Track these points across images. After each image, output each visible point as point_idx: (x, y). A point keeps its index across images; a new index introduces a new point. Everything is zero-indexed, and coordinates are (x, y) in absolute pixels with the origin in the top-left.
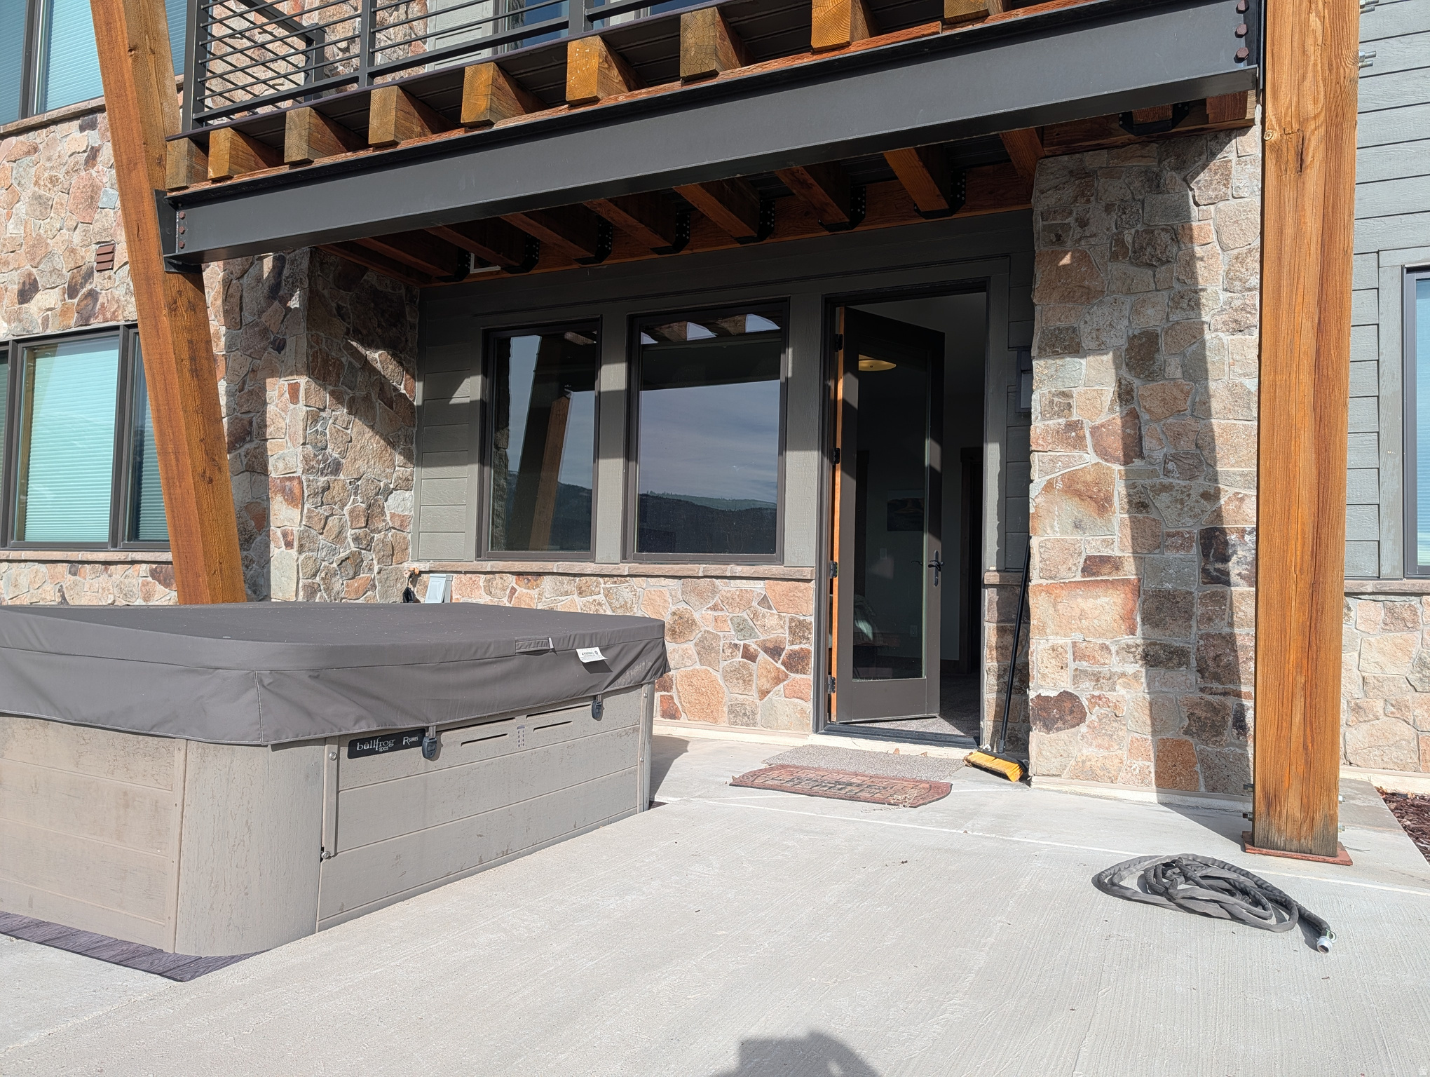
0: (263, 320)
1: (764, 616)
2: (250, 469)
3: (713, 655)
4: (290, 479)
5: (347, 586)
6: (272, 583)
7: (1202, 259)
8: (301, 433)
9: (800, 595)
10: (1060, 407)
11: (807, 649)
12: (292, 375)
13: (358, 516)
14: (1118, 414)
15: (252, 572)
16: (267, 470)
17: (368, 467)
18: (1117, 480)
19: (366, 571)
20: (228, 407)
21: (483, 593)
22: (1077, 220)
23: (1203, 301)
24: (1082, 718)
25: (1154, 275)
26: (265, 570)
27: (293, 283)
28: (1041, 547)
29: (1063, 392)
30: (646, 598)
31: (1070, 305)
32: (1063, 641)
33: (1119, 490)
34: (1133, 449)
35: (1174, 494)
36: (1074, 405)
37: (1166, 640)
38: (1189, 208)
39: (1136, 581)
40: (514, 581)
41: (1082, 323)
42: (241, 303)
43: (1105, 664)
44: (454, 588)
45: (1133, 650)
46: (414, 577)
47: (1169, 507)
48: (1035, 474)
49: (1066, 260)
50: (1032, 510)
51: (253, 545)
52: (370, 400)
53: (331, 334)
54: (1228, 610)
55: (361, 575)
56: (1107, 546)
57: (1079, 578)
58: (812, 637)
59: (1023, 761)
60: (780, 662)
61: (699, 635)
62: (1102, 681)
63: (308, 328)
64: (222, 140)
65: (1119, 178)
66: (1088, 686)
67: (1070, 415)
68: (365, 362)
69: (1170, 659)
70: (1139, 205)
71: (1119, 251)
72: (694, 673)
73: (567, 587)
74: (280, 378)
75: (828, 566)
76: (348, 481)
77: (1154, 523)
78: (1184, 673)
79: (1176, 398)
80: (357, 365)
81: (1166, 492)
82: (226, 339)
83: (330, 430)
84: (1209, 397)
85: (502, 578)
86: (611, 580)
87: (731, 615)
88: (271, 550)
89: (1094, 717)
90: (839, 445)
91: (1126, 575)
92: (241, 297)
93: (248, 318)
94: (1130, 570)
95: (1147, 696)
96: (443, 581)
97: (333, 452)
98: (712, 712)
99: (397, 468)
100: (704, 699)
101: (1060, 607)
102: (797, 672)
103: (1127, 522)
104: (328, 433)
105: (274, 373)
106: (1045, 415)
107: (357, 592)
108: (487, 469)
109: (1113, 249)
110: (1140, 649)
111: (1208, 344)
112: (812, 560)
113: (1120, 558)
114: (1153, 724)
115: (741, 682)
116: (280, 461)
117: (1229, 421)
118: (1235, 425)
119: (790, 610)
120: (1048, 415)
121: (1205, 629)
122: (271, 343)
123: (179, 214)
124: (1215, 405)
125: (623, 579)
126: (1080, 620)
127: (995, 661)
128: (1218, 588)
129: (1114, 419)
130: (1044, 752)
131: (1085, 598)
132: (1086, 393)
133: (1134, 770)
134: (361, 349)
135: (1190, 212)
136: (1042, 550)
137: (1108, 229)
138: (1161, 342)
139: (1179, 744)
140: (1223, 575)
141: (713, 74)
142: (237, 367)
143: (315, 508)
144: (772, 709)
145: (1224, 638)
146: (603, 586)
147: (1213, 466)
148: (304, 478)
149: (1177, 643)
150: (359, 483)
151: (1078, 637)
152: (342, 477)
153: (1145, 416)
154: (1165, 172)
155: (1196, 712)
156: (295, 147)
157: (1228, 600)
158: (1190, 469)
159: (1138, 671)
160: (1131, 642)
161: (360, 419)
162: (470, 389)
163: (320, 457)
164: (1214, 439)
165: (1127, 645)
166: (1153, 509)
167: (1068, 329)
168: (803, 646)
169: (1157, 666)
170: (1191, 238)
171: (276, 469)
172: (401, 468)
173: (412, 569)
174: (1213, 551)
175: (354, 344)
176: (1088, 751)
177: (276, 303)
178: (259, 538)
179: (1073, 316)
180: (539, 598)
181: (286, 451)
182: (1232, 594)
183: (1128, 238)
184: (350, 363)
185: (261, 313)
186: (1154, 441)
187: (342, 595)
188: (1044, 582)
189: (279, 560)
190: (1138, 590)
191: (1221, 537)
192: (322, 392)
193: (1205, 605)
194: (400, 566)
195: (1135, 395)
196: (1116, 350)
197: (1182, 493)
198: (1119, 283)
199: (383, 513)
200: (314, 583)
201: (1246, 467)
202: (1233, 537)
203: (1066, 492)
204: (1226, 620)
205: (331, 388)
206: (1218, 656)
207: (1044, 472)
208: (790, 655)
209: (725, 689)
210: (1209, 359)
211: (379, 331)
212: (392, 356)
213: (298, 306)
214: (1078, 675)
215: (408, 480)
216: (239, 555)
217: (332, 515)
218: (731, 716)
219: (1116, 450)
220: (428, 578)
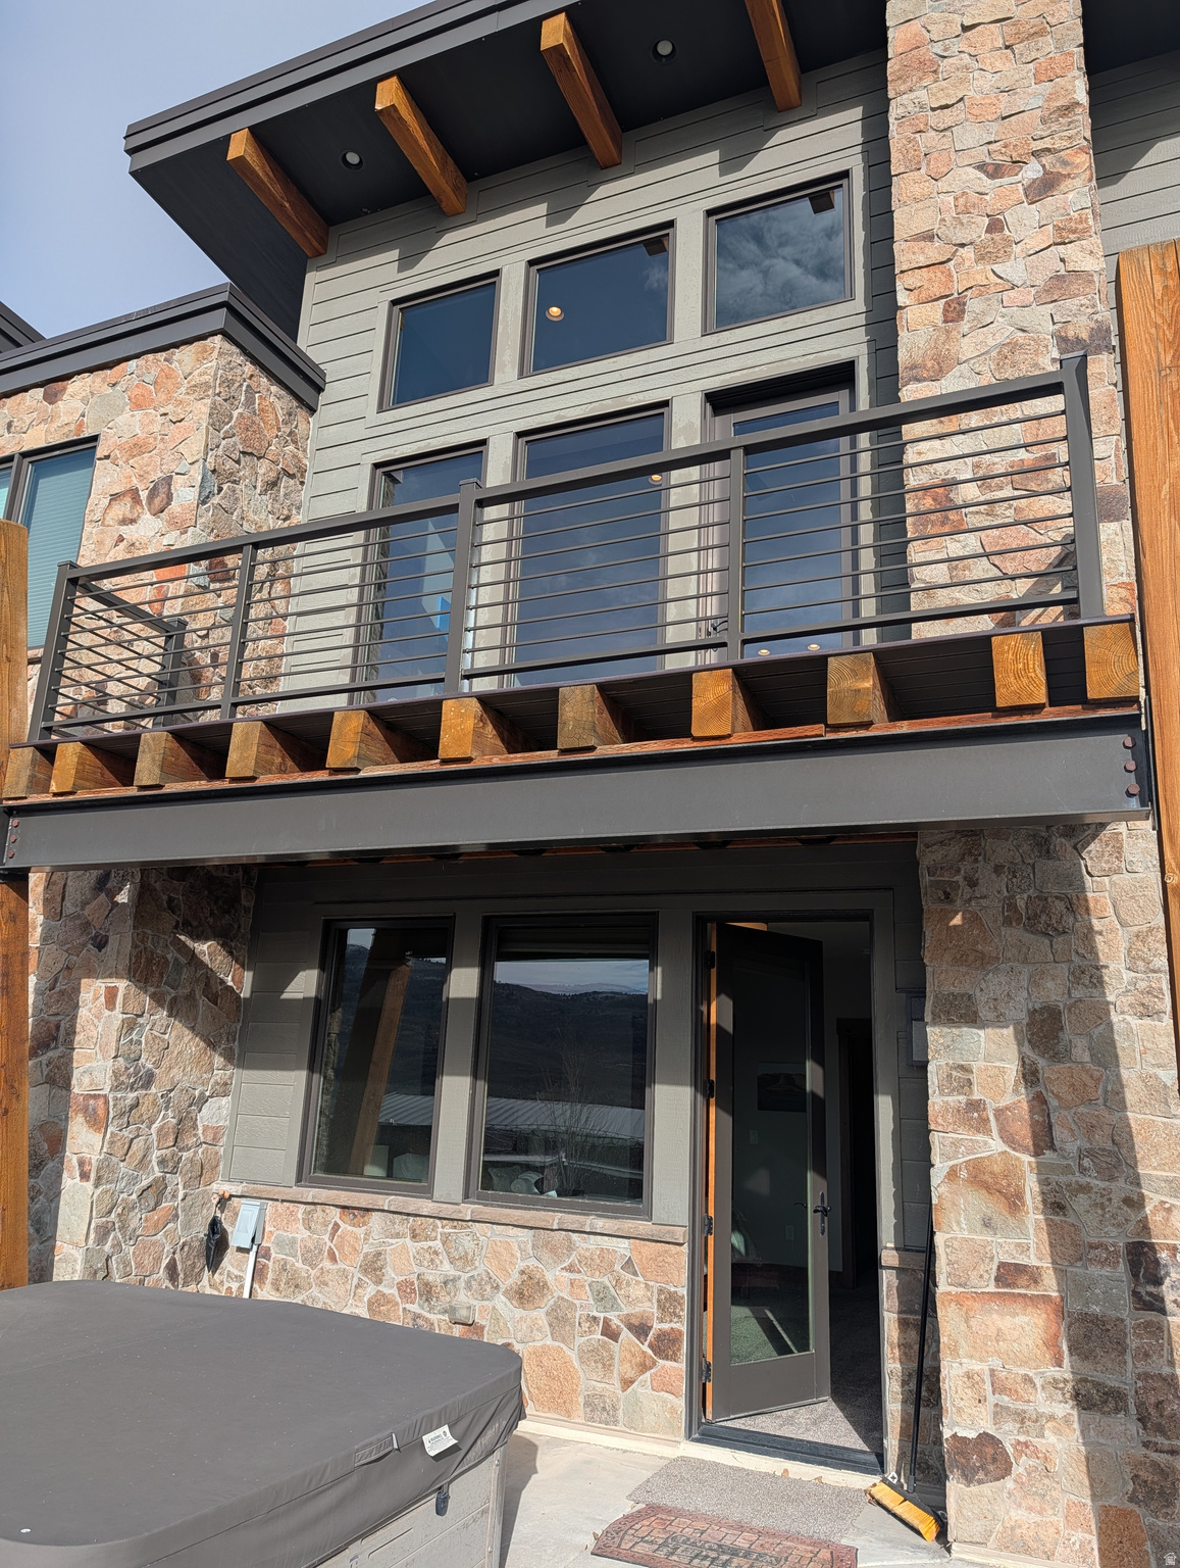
0: (86, 912)
1: (628, 1284)
2: (50, 1081)
3: (567, 1328)
4: (95, 1097)
5: (146, 1220)
6: (60, 1222)
7: (1101, 933)
8: (114, 1044)
9: (671, 1260)
10: (959, 1082)
11: (678, 1330)
12: (111, 977)
13: (167, 1134)
14: (1023, 1096)
15: (37, 1206)
16: (70, 1083)
17: (184, 1075)
18: (1028, 1173)
19: (169, 1199)
20: (35, 1007)
21: (302, 1227)
22: (965, 878)
23: (1106, 978)
24: (1006, 1470)
25: (1052, 946)
26: (53, 1205)
27: (123, 876)
28: (947, 1246)
29: (962, 1066)
30: (490, 1250)
31: (964, 969)
32: (980, 1367)
33: (1031, 1186)
34: (1043, 1139)
35: (1093, 1196)
36: (975, 1081)
37: (1099, 1377)
38: (1082, 877)
39: (1058, 1300)
40: (338, 1215)
41: (978, 990)
42: (64, 892)
43: (1029, 1401)
44: (267, 1218)
45: (1061, 1385)
46: (223, 1202)
47: (1088, 1212)
48: (936, 1158)
49: (957, 920)
50: (935, 1201)
51: (42, 1173)
52: (194, 999)
53: (158, 930)
54: (1166, 1344)
55: (163, 1205)
56: (1022, 1252)
57: (992, 1288)
58: (684, 1314)
59: (940, 1512)
60: (647, 1343)
61: (552, 1302)
62: (1028, 1423)
63: (134, 926)
64: (70, 755)
65: (1007, 840)
66: (1011, 1428)
67: (971, 1093)
68: (193, 957)
69: (1106, 1402)
70: (1030, 870)
71: (1011, 916)
72: (545, 1350)
73: (398, 1228)
74: (97, 978)
75: (703, 1219)
76: (160, 1095)
77: (1073, 1229)
78: (1123, 1421)
79: (1085, 1085)
80: (183, 961)
81: (1083, 1193)
82: (42, 930)
83: (146, 1037)
84: (1122, 1086)
85: (324, 1211)
86: (451, 1223)
87: (590, 1279)
88: (63, 1181)
89: (1021, 1470)
90: (713, 1077)
91: (1046, 1291)
92: (65, 885)
93: (69, 908)
94: (1050, 1285)
95: (1083, 1448)
96: (256, 1210)
97: (147, 1063)
98: (565, 1402)
99: (215, 1072)
100: (555, 1385)
101: (973, 1322)
102: (667, 1358)
103: (1043, 1225)
104: (143, 1042)
105: (91, 973)
106: (943, 1090)
107: (156, 1225)
108: (316, 1076)
109: (1006, 914)
110: (1069, 1386)
111: (1115, 1027)
112: (684, 1217)
113: (1038, 1268)
114: (1092, 1487)
115: (600, 1365)
116: (86, 1075)
117: (1147, 1116)
118: (1154, 1121)
119: (659, 1279)
120: (946, 1091)
121: (1142, 1367)
122: (92, 939)
123: (14, 822)
124: (1130, 1097)
125: (464, 1223)
126: (997, 1341)
127: (898, 1362)
128: (1152, 1316)
129: (1019, 1102)
130: (965, 1511)
131: (1002, 1315)
132: (986, 1069)
133: (1074, 1544)
134: (189, 943)
135: (1083, 882)
136: (948, 1250)
137: (999, 892)
138: (1065, 1017)
139: (1125, 1514)
140: (1156, 1300)
141: (592, 749)
142: (51, 962)
143: (120, 1130)
144: (636, 1404)
145: (1165, 1380)
146: (440, 1230)
147: (1133, 1166)
148: (111, 1096)
149: (1112, 1382)
150: (172, 1095)
151: (996, 1363)
152: (153, 1090)
153: (1053, 1103)
154: (1054, 838)
155: (1141, 1473)
156: (147, 770)
157: (1166, 1332)
158: (1108, 1168)
159: (1069, 1414)
160: (1058, 1376)
161: (180, 1021)
162: (305, 984)
163: (132, 1069)
164: (1131, 1136)
165: (1054, 1379)
166: (1071, 1212)
167: (963, 996)
168: (673, 1325)
169: (1091, 1409)
170: (1088, 910)
171: (80, 1084)
172: (220, 1069)
173: (221, 1193)
174: (1142, 1271)
175: (182, 938)
176: (1018, 1515)
177: (103, 896)
178: (51, 1165)
179: (968, 981)
180: (365, 1239)
181: (95, 1064)
182: (1169, 1325)
183: (1021, 903)
184: (176, 959)
185: (84, 904)
186: (1066, 1132)
187: (139, 1232)
188: (953, 1289)
189: (71, 1194)
190: (1061, 1311)
191: (1150, 1254)
192: (142, 995)
193: (1139, 1336)
194: (208, 1187)
195: (1040, 1076)
196: (1017, 1024)
197: (1102, 1196)
198: (1014, 951)
199: (195, 1127)
200: (108, 1222)
201: (1170, 1170)
202: (1163, 1255)
203: (972, 1182)
204: (1165, 1358)
205: (153, 990)
206: (1161, 1402)
207: (946, 1157)
208: (659, 1336)
209: (581, 1373)
210: (1118, 1044)
211: (211, 920)
212: (222, 946)
213: (126, 901)
214: (1000, 1412)
215: (227, 1084)
216: (26, 1182)
217: (138, 1136)
218: (588, 1410)
219: (1024, 1138)
220: (240, 1204)
